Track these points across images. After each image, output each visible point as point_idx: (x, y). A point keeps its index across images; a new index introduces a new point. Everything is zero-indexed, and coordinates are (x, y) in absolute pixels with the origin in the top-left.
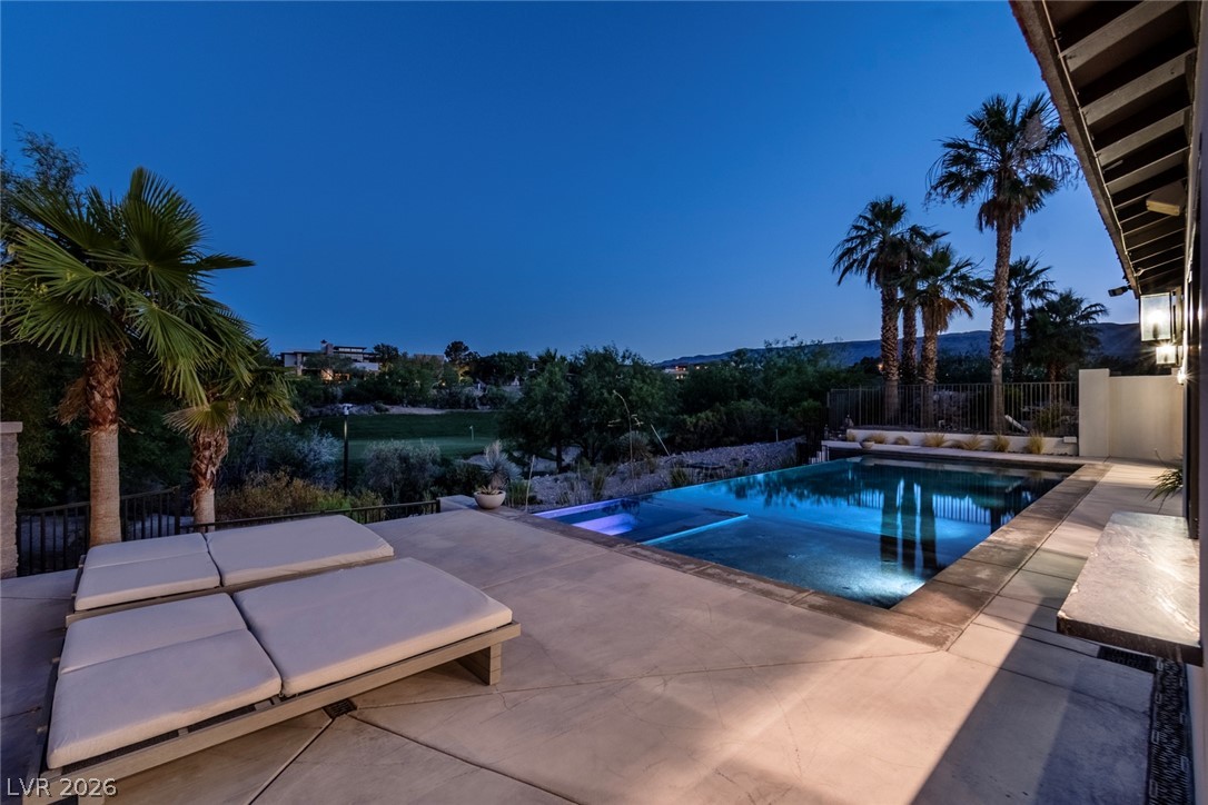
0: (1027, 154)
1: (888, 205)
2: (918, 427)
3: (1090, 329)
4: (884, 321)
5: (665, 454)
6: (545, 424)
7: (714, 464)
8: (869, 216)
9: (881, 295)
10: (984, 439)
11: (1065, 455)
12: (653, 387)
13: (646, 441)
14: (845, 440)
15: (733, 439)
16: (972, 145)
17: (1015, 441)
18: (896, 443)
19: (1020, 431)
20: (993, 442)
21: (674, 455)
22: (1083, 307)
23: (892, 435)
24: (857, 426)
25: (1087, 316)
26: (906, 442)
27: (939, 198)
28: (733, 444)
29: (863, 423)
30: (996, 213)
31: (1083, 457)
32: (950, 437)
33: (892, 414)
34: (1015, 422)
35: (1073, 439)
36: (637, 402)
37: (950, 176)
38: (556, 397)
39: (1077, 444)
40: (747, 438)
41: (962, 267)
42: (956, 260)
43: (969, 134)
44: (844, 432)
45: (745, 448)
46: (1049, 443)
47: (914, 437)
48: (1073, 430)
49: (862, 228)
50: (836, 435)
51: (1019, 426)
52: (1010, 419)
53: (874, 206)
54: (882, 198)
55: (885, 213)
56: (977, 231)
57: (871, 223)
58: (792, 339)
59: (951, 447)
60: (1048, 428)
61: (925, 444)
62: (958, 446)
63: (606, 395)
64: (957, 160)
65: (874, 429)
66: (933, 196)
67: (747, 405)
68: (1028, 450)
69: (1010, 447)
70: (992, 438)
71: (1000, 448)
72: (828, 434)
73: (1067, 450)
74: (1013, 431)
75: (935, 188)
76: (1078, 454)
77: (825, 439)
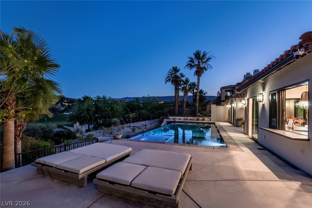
0: (203, 63)
1: (176, 68)
2: (183, 116)
3: (205, 97)
4: (175, 93)
5: (124, 124)
6: (87, 117)
7: (138, 126)
8: (172, 70)
9: (174, 88)
10: (195, 118)
11: (209, 121)
12: (120, 107)
13: (119, 121)
14: (168, 119)
15: (141, 120)
16: (193, 59)
17: (201, 118)
18: (179, 119)
19: (201, 116)
21: (126, 124)
22: (204, 92)
23: (178, 118)
24: (171, 116)
25: (204, 94)
26: (181, 119)
27: (187, 68)
28: (141, 121)
29: (172, 115)
30: (198, 73)
31: (212, 121)
32: (189, 118)
33: (177, 113)
35: (210, 118)
36: (115, 111)
37: (189, 64)
38: (91, 109)
39: (211, 119)
40: (144, 120)
42: (190, 82)
43: (193, 57)
44: (168, 117)
45: (145, 122)
46: (206, 119)
47: (182, 118)
48: (210, 116)
49: (171, 72)
50: (166, 118)
52: (199, 114)
53: (174, 68)
54: (175, 66)
55: (176, 70)
56: (194, 76)
57: (173, 72)
58: (148, 96)
59: (189, 120)
60: (206, 115)
61: (185, 119)
62: (191, 120)
63: (107, 109)
64: (191, 61)
65: (174, 117)
66: (186, 67)
67: (143, 111)
68: (203, 120)
69: (200, 120)
70: (197, 118)
71: (198, 120)
72: (165, 118)
73: (209, 120)
74: (200, 116)
75: (187, 66)
76: (211, 121)
77: (164, 119)
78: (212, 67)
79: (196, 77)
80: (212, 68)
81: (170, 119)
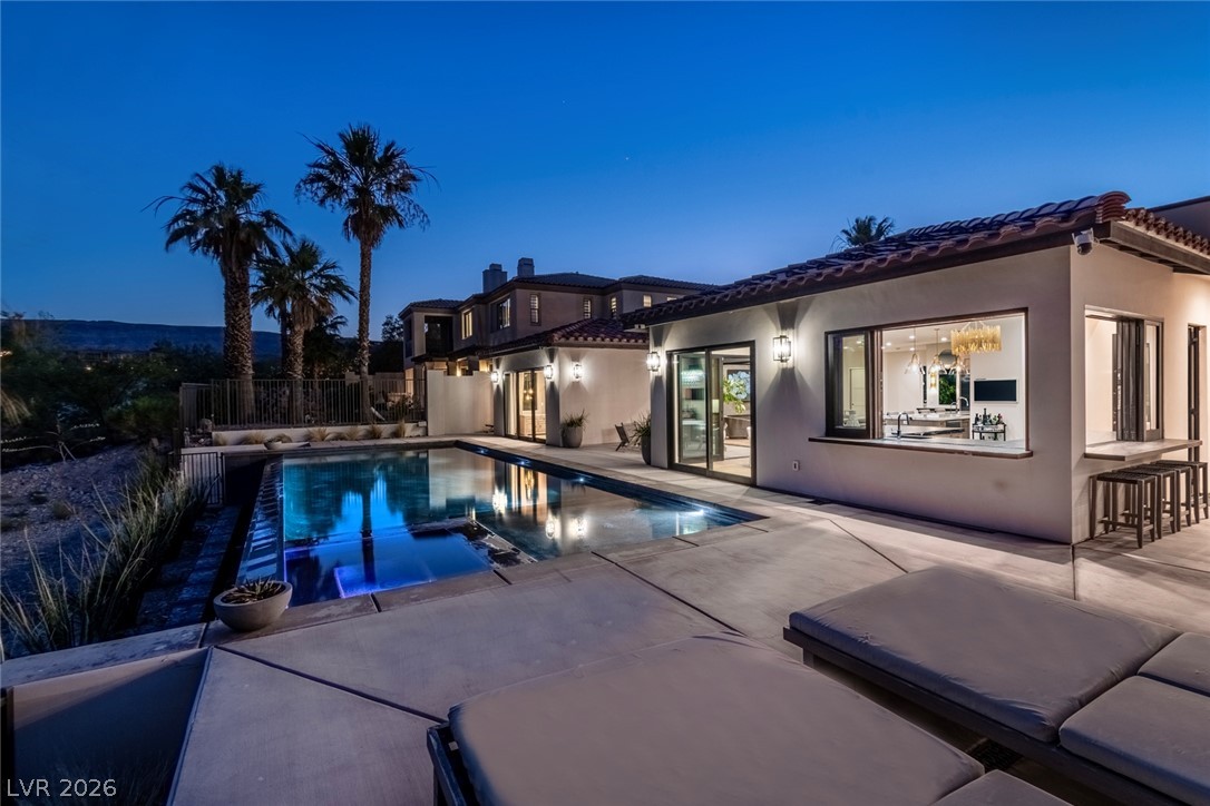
2: (291, 424)
10: (362, 429)
11: (418, 436)
14: (212, 444)
16: (341, 158)
17: (385, 429)
19: (383, 420)
20: (368, 431)
23: (272, 433)
26: (290, 440)
29: (228, 423)
31: (433, 437)
32: (331, 430)
34: (377, 413)
37: (321, 177)
39: (427, 428)
41: (328, 268)
42: (323, 260)
43: (338, 147)
44: (207, 434)
46: (409, 428)
47: (295, 433)
48: (424, 417)
50: (197, 440)
51: (380, 416)
52: (373, 410)
59: (333, 439)
60: (407, 415)
61: (308, 439)
62: (339, 437)
65: (247, 429)
68: (396, 434)
69: (384, 435)
70: (367, 427)
71: (374, 435)
72: (187, 439)
73: (420, 432)
74: (379, 421)
75: (305, 182)
76: (426, 435)
77: (184, 447)
78: (425, 215)
79: (356, 244)
80: (428, 221)
81: (225, 444)
